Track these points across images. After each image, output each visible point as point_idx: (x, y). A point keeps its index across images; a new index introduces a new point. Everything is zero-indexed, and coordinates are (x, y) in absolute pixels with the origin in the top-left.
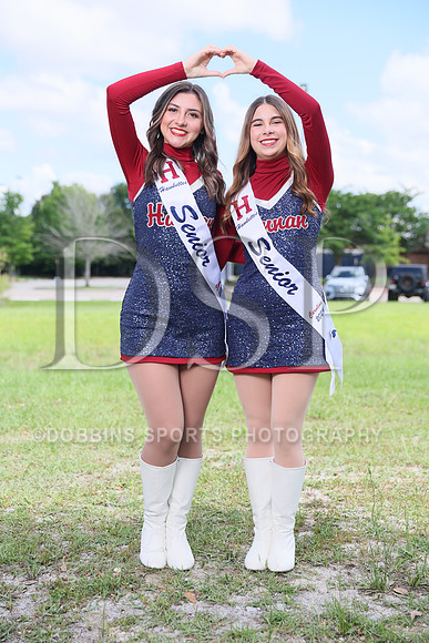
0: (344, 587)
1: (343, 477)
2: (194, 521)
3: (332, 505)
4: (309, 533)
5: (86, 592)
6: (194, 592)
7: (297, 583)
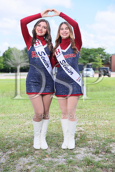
0: (88, 153)
1: (87, 124)
2: (48, 136)
3: (85, 131)
4: (79, 139)
5: (19, 156)
6: (48, 155)
7: (76, 152)
